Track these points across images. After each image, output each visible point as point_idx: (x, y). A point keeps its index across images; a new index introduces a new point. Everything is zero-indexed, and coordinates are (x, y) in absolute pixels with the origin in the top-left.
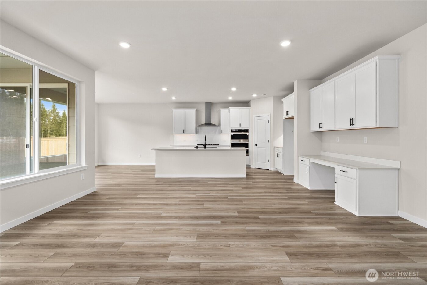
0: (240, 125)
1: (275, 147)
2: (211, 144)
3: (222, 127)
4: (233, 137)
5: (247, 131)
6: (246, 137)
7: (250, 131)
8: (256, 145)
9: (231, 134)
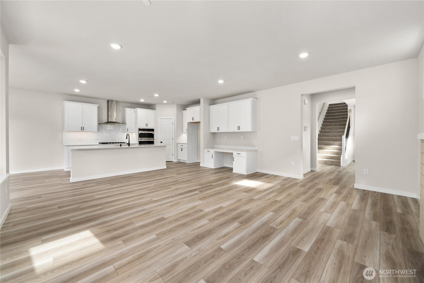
0: (147, 125)
1: (178, 143)
2: (116, 143)
3: (128, 125)
4: (141, 136)
5: (153, 130)
6: (152, 136)
7: (155, 130)
8: (162, 142)
9: (139, 133)
